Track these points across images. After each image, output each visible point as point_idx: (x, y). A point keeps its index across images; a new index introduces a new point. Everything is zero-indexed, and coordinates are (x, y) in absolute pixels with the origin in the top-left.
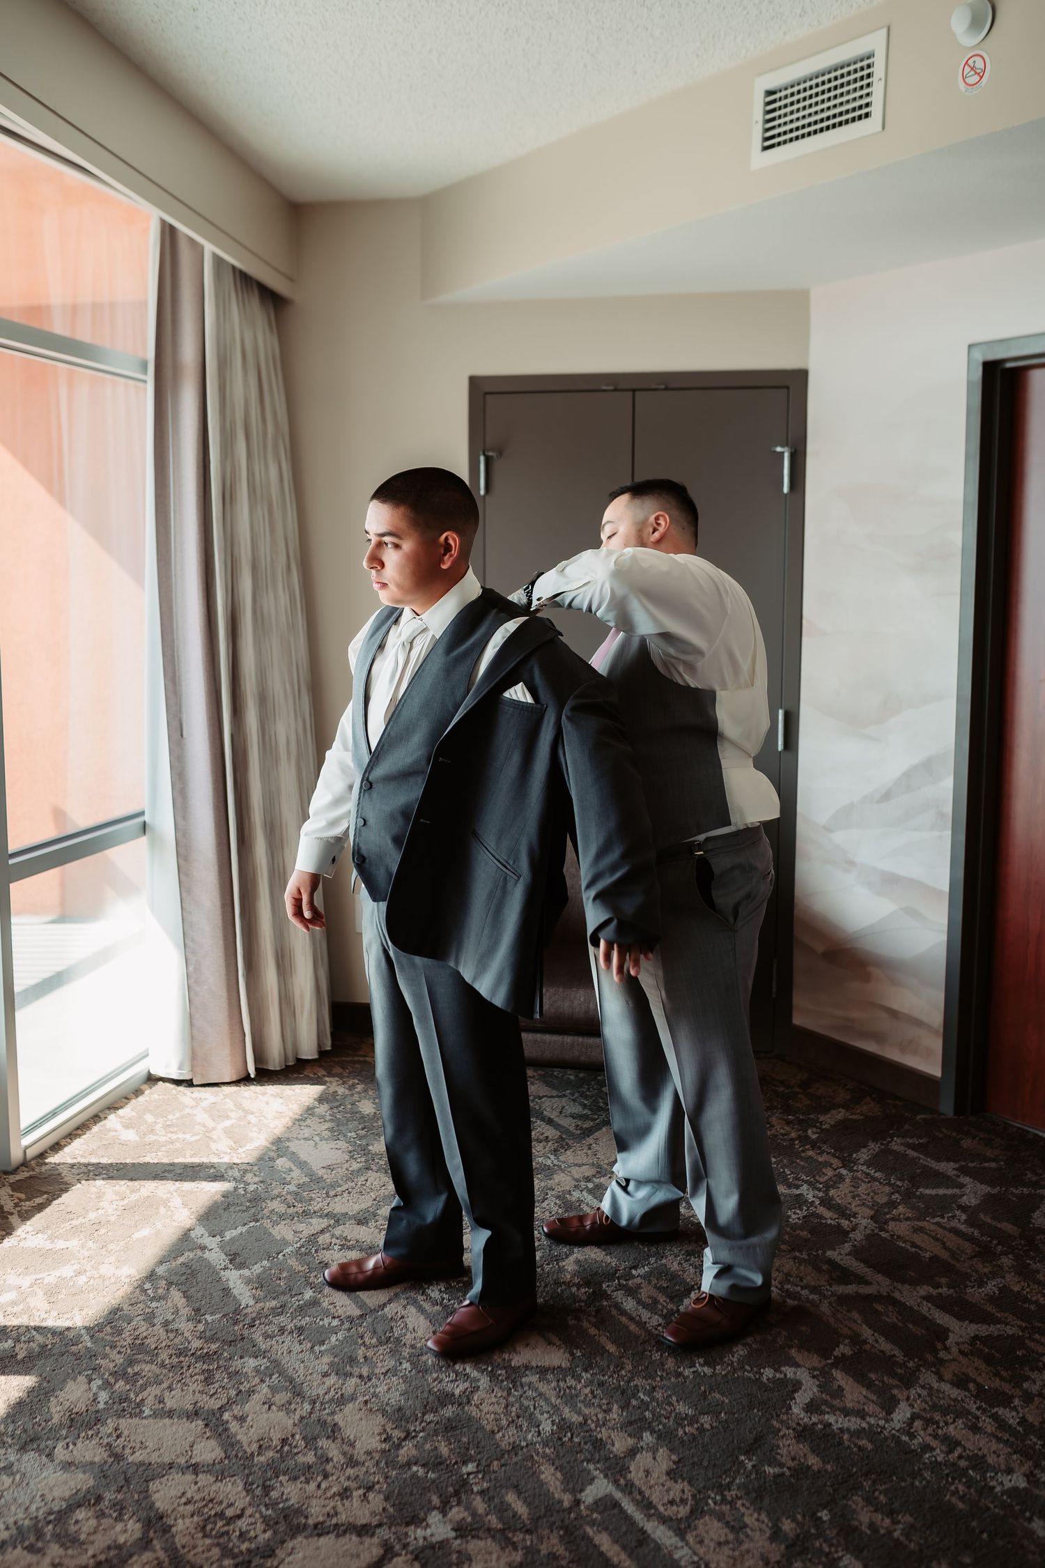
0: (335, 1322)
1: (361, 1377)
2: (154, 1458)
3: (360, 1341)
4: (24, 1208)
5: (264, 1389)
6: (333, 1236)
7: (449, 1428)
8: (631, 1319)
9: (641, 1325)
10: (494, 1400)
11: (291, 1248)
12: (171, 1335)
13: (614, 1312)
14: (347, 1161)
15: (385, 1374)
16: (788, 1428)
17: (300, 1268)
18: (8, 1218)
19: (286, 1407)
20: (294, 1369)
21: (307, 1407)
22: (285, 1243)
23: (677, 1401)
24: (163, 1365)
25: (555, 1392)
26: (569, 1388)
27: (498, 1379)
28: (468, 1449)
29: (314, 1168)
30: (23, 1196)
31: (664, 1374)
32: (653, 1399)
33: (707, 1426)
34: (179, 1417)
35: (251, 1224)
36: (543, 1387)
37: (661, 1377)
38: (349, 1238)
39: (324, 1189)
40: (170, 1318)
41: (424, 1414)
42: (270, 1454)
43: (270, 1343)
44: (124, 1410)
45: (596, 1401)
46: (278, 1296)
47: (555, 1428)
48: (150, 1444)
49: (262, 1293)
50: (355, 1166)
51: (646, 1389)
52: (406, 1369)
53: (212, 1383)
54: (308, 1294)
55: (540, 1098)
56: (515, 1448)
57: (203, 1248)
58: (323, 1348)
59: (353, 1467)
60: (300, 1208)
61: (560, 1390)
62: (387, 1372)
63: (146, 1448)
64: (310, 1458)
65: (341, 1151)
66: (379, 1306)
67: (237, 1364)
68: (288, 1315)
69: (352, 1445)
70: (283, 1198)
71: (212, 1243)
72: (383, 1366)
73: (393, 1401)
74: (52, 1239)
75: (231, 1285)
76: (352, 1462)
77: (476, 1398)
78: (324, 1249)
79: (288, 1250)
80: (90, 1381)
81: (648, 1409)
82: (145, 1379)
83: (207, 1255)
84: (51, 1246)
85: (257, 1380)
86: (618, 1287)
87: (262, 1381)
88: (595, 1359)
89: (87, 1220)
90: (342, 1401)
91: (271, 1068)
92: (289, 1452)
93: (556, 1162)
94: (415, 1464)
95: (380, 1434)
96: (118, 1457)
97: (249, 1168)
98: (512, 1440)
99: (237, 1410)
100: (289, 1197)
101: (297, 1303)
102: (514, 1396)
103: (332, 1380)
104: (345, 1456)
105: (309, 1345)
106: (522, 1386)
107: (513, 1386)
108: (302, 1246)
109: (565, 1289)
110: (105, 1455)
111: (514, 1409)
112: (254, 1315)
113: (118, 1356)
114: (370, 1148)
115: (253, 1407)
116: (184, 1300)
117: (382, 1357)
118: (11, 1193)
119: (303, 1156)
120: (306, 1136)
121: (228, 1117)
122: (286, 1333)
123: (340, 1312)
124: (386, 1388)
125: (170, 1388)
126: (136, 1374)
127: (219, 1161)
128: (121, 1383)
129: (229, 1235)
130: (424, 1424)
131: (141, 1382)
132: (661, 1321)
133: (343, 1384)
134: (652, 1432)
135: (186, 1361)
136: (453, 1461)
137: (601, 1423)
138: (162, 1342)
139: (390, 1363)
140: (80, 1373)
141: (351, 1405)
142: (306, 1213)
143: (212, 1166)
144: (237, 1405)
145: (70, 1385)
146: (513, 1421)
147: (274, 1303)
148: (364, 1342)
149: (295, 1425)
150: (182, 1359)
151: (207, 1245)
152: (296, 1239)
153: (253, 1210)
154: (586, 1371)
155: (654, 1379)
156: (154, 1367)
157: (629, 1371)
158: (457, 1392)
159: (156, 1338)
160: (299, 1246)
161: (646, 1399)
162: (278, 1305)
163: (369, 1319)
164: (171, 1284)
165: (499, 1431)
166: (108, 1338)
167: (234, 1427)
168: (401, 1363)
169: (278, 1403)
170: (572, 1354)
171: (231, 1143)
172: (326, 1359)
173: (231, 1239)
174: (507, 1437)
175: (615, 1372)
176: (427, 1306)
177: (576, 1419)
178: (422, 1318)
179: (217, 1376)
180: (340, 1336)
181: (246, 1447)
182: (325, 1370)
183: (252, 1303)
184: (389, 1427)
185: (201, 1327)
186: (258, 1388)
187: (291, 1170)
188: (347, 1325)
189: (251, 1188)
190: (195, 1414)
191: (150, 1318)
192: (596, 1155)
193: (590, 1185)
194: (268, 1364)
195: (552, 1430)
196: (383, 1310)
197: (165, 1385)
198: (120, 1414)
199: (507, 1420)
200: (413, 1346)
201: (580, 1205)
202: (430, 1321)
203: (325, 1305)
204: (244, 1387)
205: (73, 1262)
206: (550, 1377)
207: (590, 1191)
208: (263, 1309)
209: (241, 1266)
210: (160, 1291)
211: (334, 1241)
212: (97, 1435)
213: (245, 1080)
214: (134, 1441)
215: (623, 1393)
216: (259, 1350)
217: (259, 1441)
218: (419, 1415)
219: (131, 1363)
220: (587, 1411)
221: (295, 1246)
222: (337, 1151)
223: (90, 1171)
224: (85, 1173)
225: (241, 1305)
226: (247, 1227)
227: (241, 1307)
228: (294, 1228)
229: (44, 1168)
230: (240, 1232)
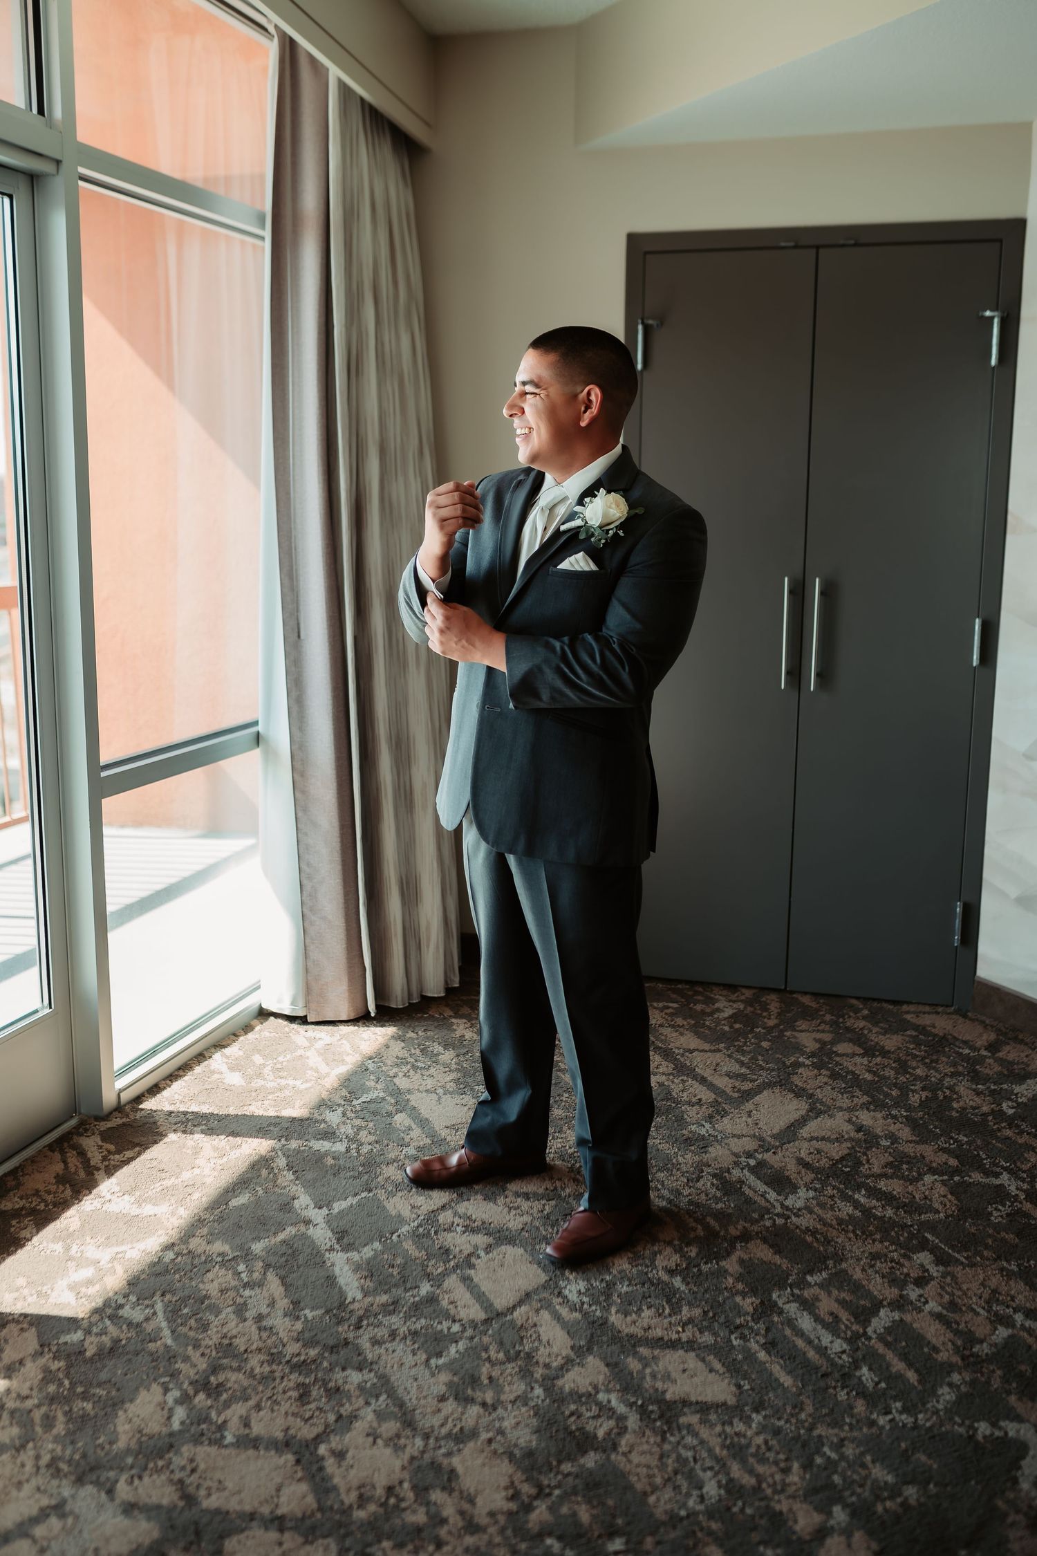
0: (456, 1328)
1: (484, 1404)
2: (233, 1505)
3: (484, 1355)
4: (112, 1162)
5: (368, 1415)
6: (455, 1214)
7: (592, 1486)
8: (810, 1342)
9: (822, 1351)
10: (646, 1447)
11: (407, 1227)
12: (264, 1335)
13: (788, 1332)
15: (513, 1402)
16: (1018, 1512)
17: (417, 1254)
18: (93, 1174)
19: (394, 1442)
20: (406, 1389)
21: (419, 1442)
22: (401, 1220)
23: (873, 1462)
24: (252, 1375)
25: (719, 1440)
26: (737, 1434)
27: (649, 1417)
28: (614, 1516)
29: (437, 1128)
30: (112, 1147)
31: (854, 1422)
32: (843, 1457)
33: (912, 1502)
34: (267, 1448)
35: (364, 1195)
36: (704, 1433)
37: (850, 1425)
38: (474, 1217)
40: (265, 1310)
41: (560, 1462)
42: (372, 1508)
43: (377, 1352)
44: (202, 1434)
45: (771, 1455)
46: (390, 1289)
47: (722, 1492)
48: (229, 1485)
49: (371, 1284)
51: (832, 1443)
52: (538, 1397)
53: (308, 1403)
54: (425, 1288)
55: (691, 1052)
56: (673, 1520)
57: (307, 1222)
58: (441, 1361)
59: (472, 1534)
61: (726, 1438)
62: (515, 1400)
63: (225, 1489)
64: (420, 1517)
65: (466, 1108)
66: (508, 1309)
67: (338, 1376)
68: (401, 1315)
69: (471, 1501)
71: (318, 1216)
72: (511, 1391)
73: (522, 1442)
74: (139, 1202)
75: (337, 1270)
76: (472, 1527)
77: (623, 1442)
78: (445, 1230)
79: (404, 1229)
80: (166, 1390)
81: (835, 1472)
82: (230, 1392)
83: (311, 1231)
84: (137, 1212)
85: (361, 1401)
86: (791, 1298)
87: (367, 1403)
88: (767, 1394)
89: (180, 1180)
90: (462, 1437)
91: (393, 1005)
92: (396, 1507)
93: (711, 1132)
94: (550, 1534)
95: (506, 1488)
96: (190, 1499)
97: (364, 1123)
98: (668, 1507)
99: (335, 1442)
101: (412, 1300)
102: (670, 1442)
103: (450, 1406)
104: (464, 1519)
105: (424, 1357)
106: (679, 1429)
107: (669, 1429)
108: (420, 1225)
109: (728, 1298)
110: (175, 1497)
111: (670, 1461)
112: (361, 1313)
113: (201, 1359)
115: (355, 1437)
116: (282, 1289)
117: (509, 1378)
118: (100, 1143)
119: (425, 1113)
120: (428, 1088)
122: (398, 1339)
123: (463, 1314)
124: (513, 1421)
125: (258, 1407)
126: (220, 1385)
128: (201, 1396)
129: (338, 1206)
130: (560, 1477)
131: (225, 1396)
132: (845, 1346)
133: (463, 1413)
134: (845, 1506)
135: (278, 1370)
136: (596, 1534)
137: (779, 1487)
138: (253, 1344)
139: (519, 1387)
140: (155, 1380)
141: (471, 1444)
144: (336, 1435)
145: (143, 1395)
146: (669, 1479)
148: (489, 1357)
149: (403, 1468)
150: (274, 1367)
151: (312, 1218)
152: (414, 1216)
153: (366, 1177)
154: (758, 1412)
155: (841, 1428)
156: (241, 1376)
157: (810, 1415)
158: (601, 1433)
159: (246, 1338)
160: (416, 1225)
161: (834, 1456)
162: (390, 1301)
163: (495, 1325)
164: (267, 1266)
165: (652, 1493)
166: (192, 1334)
167: (330, 1464)
168: (532, 1388)
169: (385, 1435)
170: (739, 1387)
172: (444, 1377)
173: (339, 1213)
174: (662, 1503)
175: (792, 1415)
176: (564, 1312)
177: (748, 1481)
178: (558, 1328)
179: (314, 1393)
180: (462, 1345)
181: (343, 1496)
182: (442, 1393)
183: (359, 1296)
184: (519, 1476)
185: (299, 1326)
186: (362, 1413)
187: (410, 1129)
188: (469, 1332)
189: (365, 1149)
190: (286, 1444)
191: (240, 1310)
194: (375, 1380)
195: (720, 1495)
196: (512, 1314)
197: (251, 1403)
198: (197, 1440)
199: (662, 1477)
202: (568, 1333)
203: (445, 1303)
204: (346, 1409)
205: (160, 1232)
206: (713, 1417)
208: (372, 1305)
209: (347, 1248)
210: (256, 1275)
211: (457, 1220)
212: (168, 1467)
213: (366, 1019)
214: (211, 1479)
215: (804, 1446)
216: (365, 1359)
217: (359, 1488)
218: (555, 1463)
219: (215, 1369)
220: (760, 1469)
221: (412, 1224)
222: (462, 1108)
223: (188, 1120)
224: (183, 1123)
225: (346, 1299)
226: (359, 1197)
227: (347, 1302)
228: (411, 1202)
229: (139, 1115)
230: (349, 1204)
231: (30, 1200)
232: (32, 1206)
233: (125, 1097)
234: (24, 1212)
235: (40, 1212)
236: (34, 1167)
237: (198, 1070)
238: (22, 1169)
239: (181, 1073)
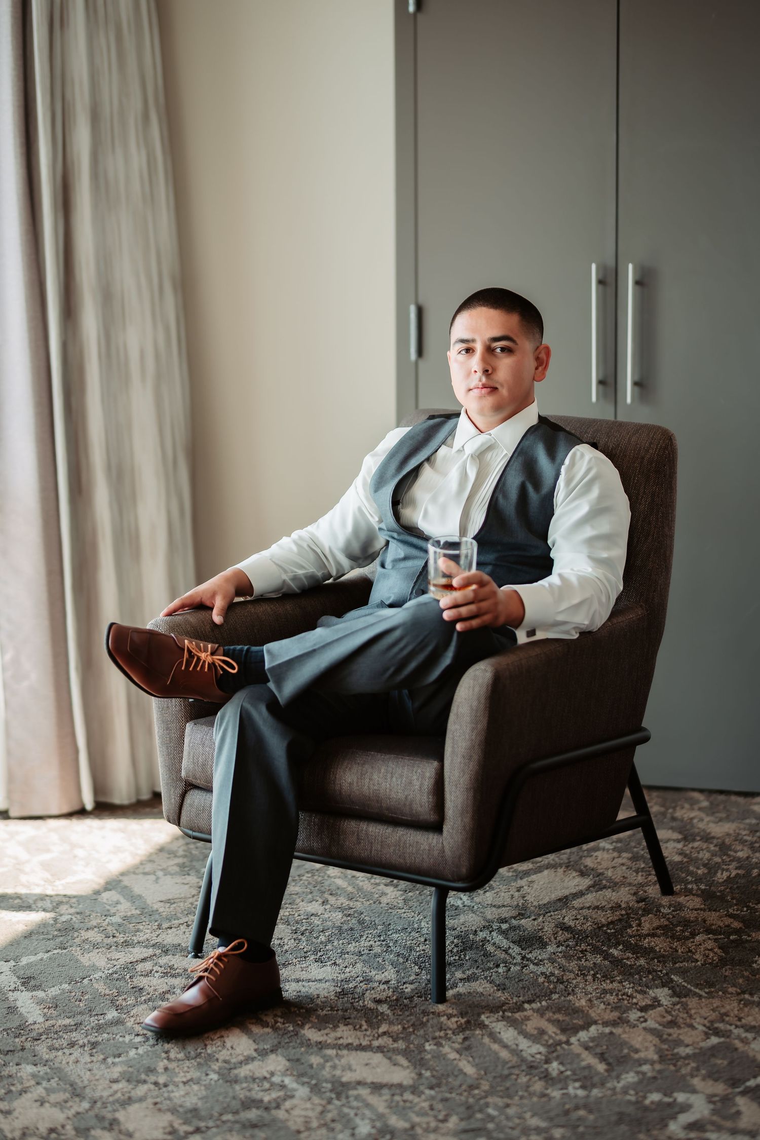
0: (138, 1039)
1: (156, 1084)
5: (39, 1090)
8: (505, 1046)
9: (517, 1052)
11: (100, 974)
13: (486, 1040)
14: (193, 896)
15: (186, 1082)
17: (107, 992)
19: (61, 1105)
20: (78, 1075)
21: (86, 1105)
22: (95, 968)
23: (532, 1116)
25: (385, 1104)
26: (405, 1101)
27: (320, 1090)
29: (149, 902)
31: (526, 1095)
32: (503, 1114)
35: (55, 952)
36: (372, 1099)
37: (522, 1096)
38: (175, 967)
39: (156, 921)
41: (221, 1115)
43: (54, 1055)
45: (433, 1113)
46: (74, 1015)
47: (374, 1131)
49: (55, 1012)
51: (497, 1105)
52: (211, 1079)
54: (112, 1015)
58: (118, 1060)
60: (121, 938)
61: (392, 1103)
62: (188, 1081)
65: (188, 886)
67: (12, 1068)
68: (83, 1032)
70: (102, 929)
71: (3, 967)
72: (185, 1076)
73: (188, 1104)
75: (19, 1004)
77: (288, 1104)
78: (141, 975)
79: (97, 975)
81: (493, 1121)
85: (32, 1083)
86: (500, 1019)
87: (38, 1084)
88: (447, 1079)
90: (128, 1101)
91: (118, 802)
93: (468, 903)
95: (164, 1128)
97: (64, 900)
99: (3, 1105)
100: (110, 928)
101: (96, 1022)
102: (335, 1105)
103: (121, 1085)
105: (102, 1057)
106: (347, 1098)
107: (337, 1097)
108: (115, 972)
111: (330, 1115)
112: (41, 1031)
115: (23, 1102)
117: (186, 1068)
119: (137, 890)
120: (147, 870)
121: (48, 851)
122: (76, 1047)
124: (183, 1093)
127: (28, 892)
129: (24, 961)
130: (218, 1122)
132: (542, 1049)
133: (133, 1089)
139: (194, 1074)
141: (137, 1105)
142: (126, 944)
143: (18, 896)
144: (4, 1101)
146: (325, 1124)
147: (67, 1021)
148: (168, 1056)
149: (67, 1118)
152: (109, 966)
153: (61, 939)
154: (432, 1089)
155: (511, 1098)
157: (484, 1091)
158: (267, 1099)
160: (111, 972)
162: (73, 1023)
168: (207, 1074)
169: (52, 1101)
170: (419, 1074)
171: (47, 875)
172: (119, 1069)
173: (27, 964)
177: (402, 1125)
180: (142, 1050)
182: (115, 1078)
183: (41, 1019)
186: (32, 1089)
187: (118, 903)
188: (151, 1042)
189: (64, 918)
192: (524, 897)
193: (505, 926)
194: (49, 1071)
199: (318, 1123)
200: (225, 1062)
201: (483, 945)
203: (130, 1024)
204: (17, 1087)
206: (385, 1091)
207: (501, 932)
208: (53, 1026)
209: (35, 988)
211: (156, 969)
213: (81, 813)
216: (41, 1059)
217: (23, 1129)
218: (216, 1115)
221: (106, 972)
222: (182, 886)
225: (27, 1021)
226: (50, 953)
227: (27, 1024)
228: (109, 956)
230: (39, 958)
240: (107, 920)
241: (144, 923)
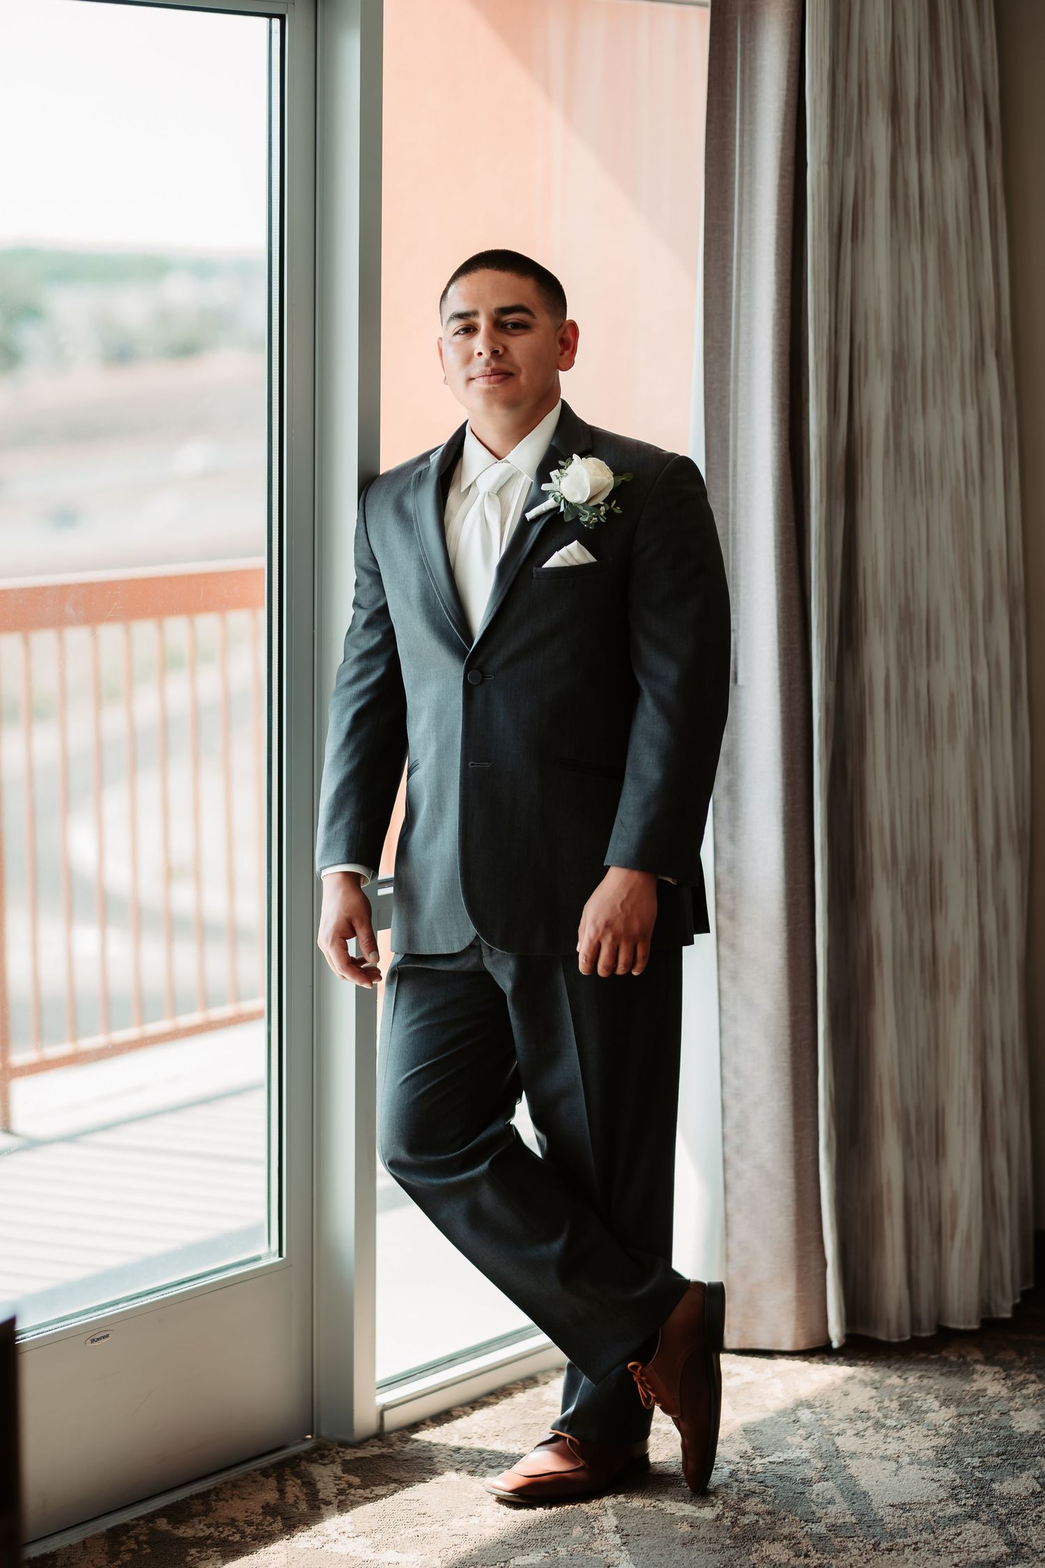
4: (351, 1498)
18: (319, 1508)
29: (875, 1504)
30: (356, 1481)
39: (874, 1537)
50: (952, 1509)
65: (938, 1484)
70: (795, 1541)
74: (376, 1547)
84: (373, 1557)
91: (882, 1337)
100: (805, 1542)
114: (995, 1486)
118: (340, 1473)
119: (865, 1483)
120: (888, 1453)
187: (831, 1501)
213: (823, 1351)
223: (483, 1460)
224: (473, 1462)
229: (408, 1447)
231: (221, 1529)
232: (222, 1536)
233: (394, 1419)
234: (209, 1542)
235: (232, 1543)
236: (235, 1492)
237: (520, 1398)
238: (218, 1493)
239: (492, 1399)
240: (805, 1530)
241: (855, 1539)
